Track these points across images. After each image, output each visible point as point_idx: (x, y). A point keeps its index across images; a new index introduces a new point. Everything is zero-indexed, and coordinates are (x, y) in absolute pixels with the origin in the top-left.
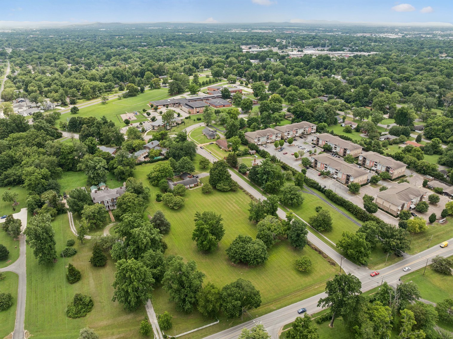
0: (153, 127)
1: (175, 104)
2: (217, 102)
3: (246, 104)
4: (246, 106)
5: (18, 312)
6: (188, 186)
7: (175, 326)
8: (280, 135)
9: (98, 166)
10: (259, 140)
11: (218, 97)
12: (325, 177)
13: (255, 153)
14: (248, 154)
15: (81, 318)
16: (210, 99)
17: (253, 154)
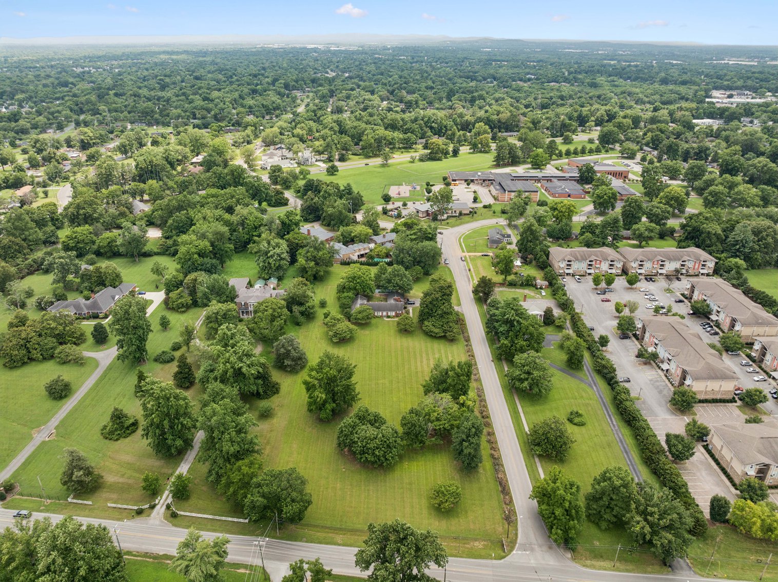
0: (418, 212)
1: (484, 181)
2: (561, 187)
3: (602, 197)
4: (601, 200)
5: (64, 407)
6: (385, 314)
7: (193, 501)
8: (620, 265)
9: (271, 253)
10: (570, 265)
11: (572, 179)
12: (645, 364)
13: (547, 287)
14: (532, 285)
15: (112, 442)
16: (555, 180)
17: (541, 288)
